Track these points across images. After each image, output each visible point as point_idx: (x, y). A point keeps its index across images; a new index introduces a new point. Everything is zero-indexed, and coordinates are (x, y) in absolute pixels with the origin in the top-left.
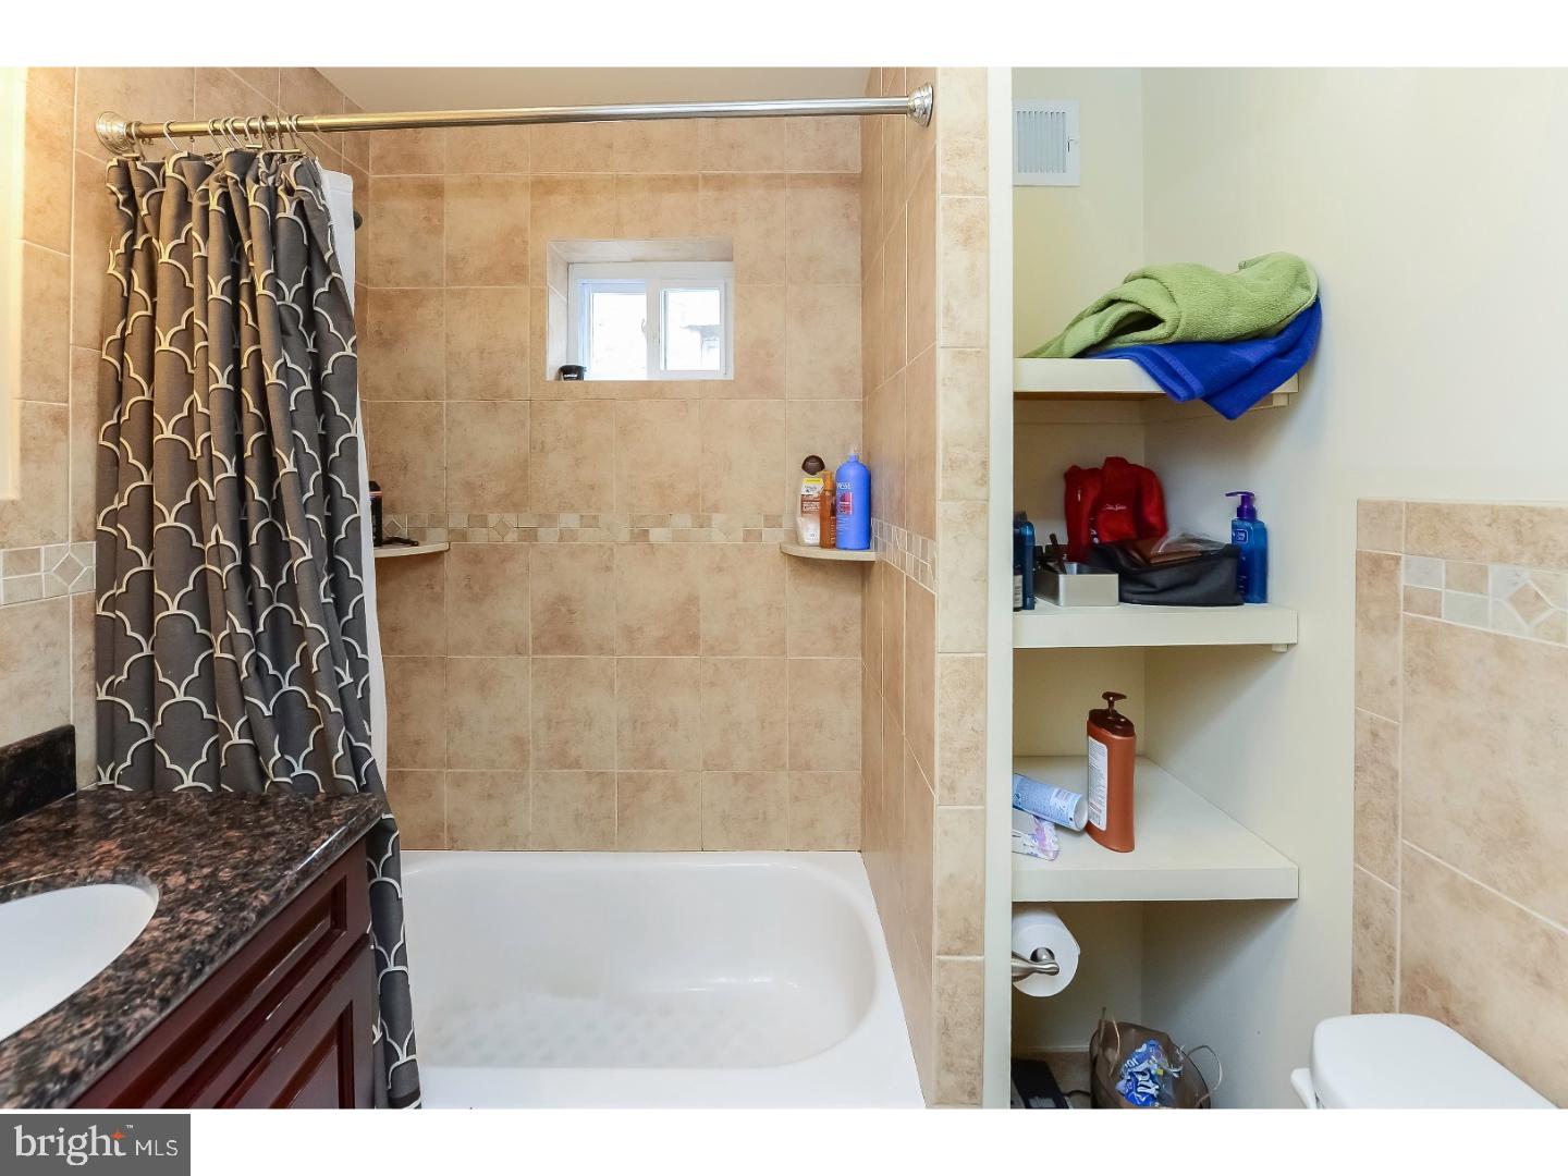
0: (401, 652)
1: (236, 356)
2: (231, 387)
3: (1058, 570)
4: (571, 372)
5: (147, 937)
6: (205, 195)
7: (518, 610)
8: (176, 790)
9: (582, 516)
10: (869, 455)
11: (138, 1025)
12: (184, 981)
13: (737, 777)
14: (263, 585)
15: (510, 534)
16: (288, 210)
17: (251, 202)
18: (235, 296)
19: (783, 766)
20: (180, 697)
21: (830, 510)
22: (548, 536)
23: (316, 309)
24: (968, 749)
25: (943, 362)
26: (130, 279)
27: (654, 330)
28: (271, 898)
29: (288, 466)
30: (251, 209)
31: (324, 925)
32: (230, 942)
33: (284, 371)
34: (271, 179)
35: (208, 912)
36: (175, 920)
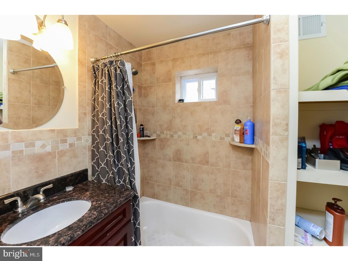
0: (148, 158)
1: (111, 101)
2: (110, 107)
3: (316, 157)
4: (181, 101)
5: (85, 215)
6: (105, 71)
7: (170, 152)
8: (102, 183)
9: (183, 132)
10: (254, 119)
11: (77, 235)
12: (88, 227)
13: (217, 196)
14: (115, 146)
15: (168, 136)
16: (118, 72)
17: (112, 71)
18: (110, 90)
19: (229, 196)
20: (103, 166)
21: (242, 133)
22: (176, 136)
23: (125, 91)
24: (279, 210)
25: (273, 94)
26: (95, 87)
27: (200, 90)
28: (108, 211)
29: (119, 123)
30: (112, 72)
31: (121, 217)
32: (98, 220)
33: (118, 104)
34: (116, 65)
35: (96, 212)
36: (91, 212)
